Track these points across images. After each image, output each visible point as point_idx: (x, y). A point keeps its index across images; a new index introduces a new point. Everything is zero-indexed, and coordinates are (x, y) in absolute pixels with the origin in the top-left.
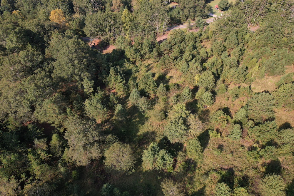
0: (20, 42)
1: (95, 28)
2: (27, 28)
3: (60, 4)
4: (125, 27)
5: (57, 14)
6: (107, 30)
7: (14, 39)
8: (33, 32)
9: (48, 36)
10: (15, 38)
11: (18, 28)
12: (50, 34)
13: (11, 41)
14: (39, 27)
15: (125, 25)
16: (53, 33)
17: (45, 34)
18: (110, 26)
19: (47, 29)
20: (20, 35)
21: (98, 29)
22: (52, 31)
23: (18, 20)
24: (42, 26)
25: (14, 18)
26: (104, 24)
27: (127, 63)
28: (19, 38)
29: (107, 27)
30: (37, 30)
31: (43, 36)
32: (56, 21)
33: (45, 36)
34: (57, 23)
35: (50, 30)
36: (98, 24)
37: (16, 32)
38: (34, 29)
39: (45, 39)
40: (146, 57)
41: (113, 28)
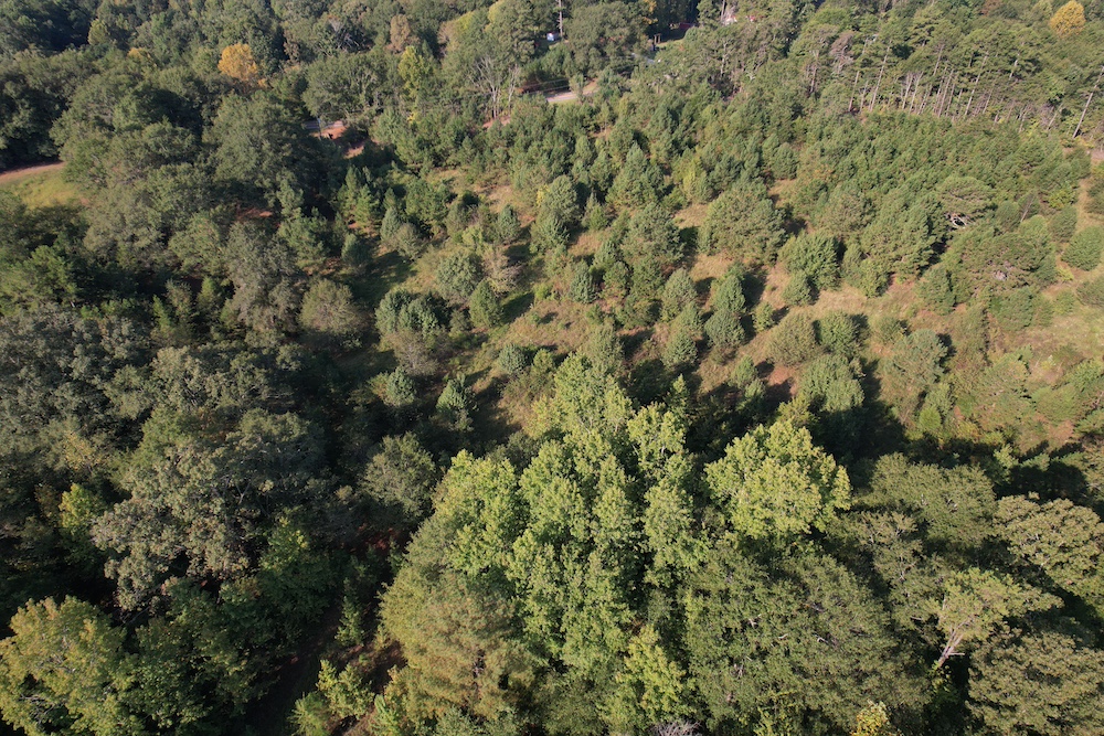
0: (144, 116)
1: (330, 91)
2: (162, 86)
3: (249, 35)
4: (407, 92)
5: (236, 55)
6: (362, 98)
7: (133, 107)
8: (177, 96)
9: (213, 108)
10: (134, 105)
11: (141, 84)
12: (217, 102)
13: (125, 111)
14: (191, 83)
15: (407, 86)
16: (224, 99)
17: (205, 102)
18: (368, 89)
19: (211, 89)
20: (147, 100)
21: (338, 96)
22: (222, 97)
23: (143, 68)
24: (199, 83)
25: (133, 65)
26: (353, 84)
27: (397, 170)
28: (144, 107)
29: (361, 92)
30: (185, 91)
31: (200, 108)
32: (234, 73)
33: (204, 106)
34: (235, 79)
35: (218, 92)
36: (338, 81)
37: (136, 93)
38: (179, 89)
39: (204, 113)
40: (448, 161)
41: (375, 94)
